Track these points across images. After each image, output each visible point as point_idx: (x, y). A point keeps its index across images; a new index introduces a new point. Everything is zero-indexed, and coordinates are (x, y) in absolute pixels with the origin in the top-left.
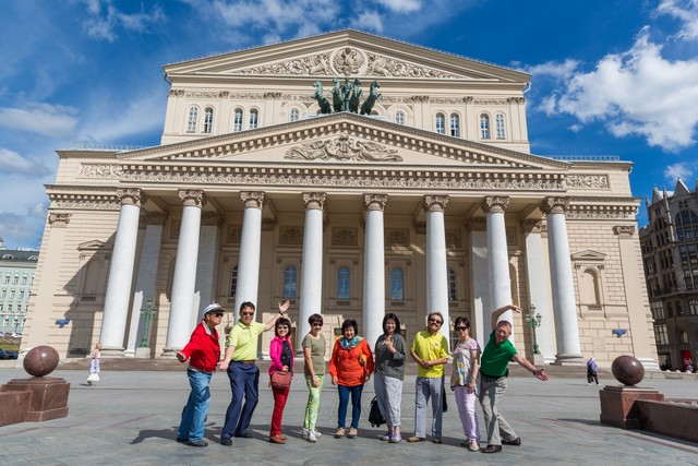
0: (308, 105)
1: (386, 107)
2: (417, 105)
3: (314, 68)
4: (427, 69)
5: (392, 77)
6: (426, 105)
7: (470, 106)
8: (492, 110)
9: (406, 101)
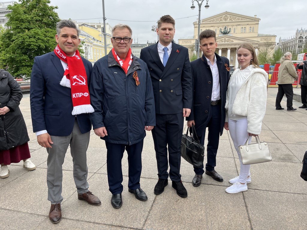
0: (218, 28)
1: (232, 27)
2: (238, 26)
3: (219, 20)
4: (241, 18)
5: (234, 21)
6: (240, 26)
7: (248, 26)
8: (252, 26)
9: (236, 25)
